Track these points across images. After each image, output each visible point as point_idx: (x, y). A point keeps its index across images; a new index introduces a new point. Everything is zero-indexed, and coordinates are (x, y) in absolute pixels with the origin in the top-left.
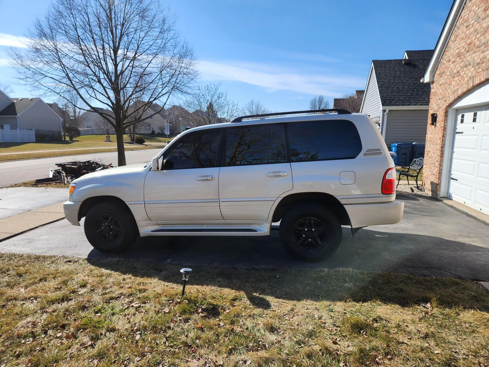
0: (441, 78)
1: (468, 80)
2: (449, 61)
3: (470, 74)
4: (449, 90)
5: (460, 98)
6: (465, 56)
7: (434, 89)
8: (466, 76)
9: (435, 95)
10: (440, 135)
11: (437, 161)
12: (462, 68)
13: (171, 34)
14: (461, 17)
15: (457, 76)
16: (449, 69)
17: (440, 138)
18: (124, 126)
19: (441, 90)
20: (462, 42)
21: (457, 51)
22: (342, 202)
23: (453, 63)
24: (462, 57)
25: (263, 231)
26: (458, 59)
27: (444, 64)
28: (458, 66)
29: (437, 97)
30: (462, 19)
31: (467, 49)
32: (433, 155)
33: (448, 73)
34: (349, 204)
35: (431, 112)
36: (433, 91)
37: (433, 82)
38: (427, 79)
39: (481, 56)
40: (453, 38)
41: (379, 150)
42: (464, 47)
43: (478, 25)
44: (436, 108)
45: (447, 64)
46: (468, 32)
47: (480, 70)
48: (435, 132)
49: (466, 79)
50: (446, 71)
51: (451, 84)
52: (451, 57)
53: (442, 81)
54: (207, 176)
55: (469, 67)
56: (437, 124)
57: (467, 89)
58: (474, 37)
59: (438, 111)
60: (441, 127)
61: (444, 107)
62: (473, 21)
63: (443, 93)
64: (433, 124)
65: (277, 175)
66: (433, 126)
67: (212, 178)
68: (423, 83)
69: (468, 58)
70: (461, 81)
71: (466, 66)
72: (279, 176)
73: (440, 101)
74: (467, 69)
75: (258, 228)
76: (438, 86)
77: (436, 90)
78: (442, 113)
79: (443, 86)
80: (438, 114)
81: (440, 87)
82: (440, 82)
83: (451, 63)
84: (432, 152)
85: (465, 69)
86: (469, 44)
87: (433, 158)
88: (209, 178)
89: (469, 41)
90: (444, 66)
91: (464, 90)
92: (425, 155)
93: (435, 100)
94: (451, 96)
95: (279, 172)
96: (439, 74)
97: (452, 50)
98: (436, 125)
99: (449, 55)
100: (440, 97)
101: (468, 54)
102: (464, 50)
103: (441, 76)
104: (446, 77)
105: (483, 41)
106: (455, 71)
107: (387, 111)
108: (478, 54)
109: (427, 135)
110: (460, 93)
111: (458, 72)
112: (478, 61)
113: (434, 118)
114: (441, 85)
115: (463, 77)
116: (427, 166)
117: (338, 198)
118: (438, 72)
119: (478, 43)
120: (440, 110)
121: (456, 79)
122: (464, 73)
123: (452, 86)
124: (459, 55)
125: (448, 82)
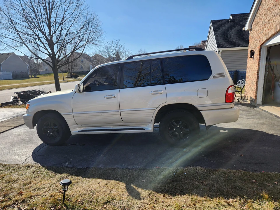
0: (257, 27)
1: (276, 26)
2: (262, 14)
3: (277, 21)
4: (262, 34)
5: (270, 38)
6: (273, 10)
7: (251, 34)
8: (274, 23)
9: (252, 38)
10: (257, 64)
11: (255, 81)
12: (271, 18)
13: (83, 6)
15: (268, 24)
16: (262, 20)
17: (256, 67)
18: (58, 67)
19: (256, 35)
21: (268, 7)
22: (199, 109)
23: (264, 15)
24: (272, 10)
25: (149, 129)
26: (268, 12)
27: (258, 16)
28: (269, 16)
29: (254, 39)
31: (275, 5)
32: (252, 77)
33: (261, 23)
34: (204, 110)
35: (250, 49)
36: (251, 35)
37: (251, 30)
38: (247, 28)
41: (223, 74)
42: (272, 4)
44: (253, 47)
45: (260, 17)
48: (253, 63)
49: (275, 25)
50: (260, 21)
51: (264, 30)
52: (263, 11)
53: (257, 28)
54: (111, 95)
56: (255, 57)
57: (275, 32)
59: (255, 48)
60: (257, 59)
61: (259, 45)
63: (258, 36)
64: (251, 57)
65: (157, 93)
66: (252, 59)
67: (115, 96)
68: (244, 31)
69: (276, 10)
70: (271, 27)
71: (274, 16)
72: (158, 93)
73: (256, 42)
74: (275, 18)
75: (145, 127)
76: (254, 32)
77: (253, 34)
78: (257, 49)
79: (258, 32)
80: (255, 50)
81: (256, 33)
82: (256, 29)
83: (263, 15)
84: (251, 76)
85: (274, 18)
86: (277, 1)
87: (252, 79)
88: (112, 96)
90: (259, 18)
91: (274, 33)
92: (246, 78)
93: (253, 41)
94: (264, 38)
95: (158, 91)
96: (255, 24)
97: (264, 6)
98: (253, 58)
99: (262, 10)
100: (256, 39)
101: (276, 7)
102: (273, 5)
103: (257, 25)
104: (260, 25)
106: (266, 20)
107: (221, 51)
109: (247, 65)
110: (270, 35)
111: (269, 21)
113: (252, 54)
114: (256, 31)
115: (272, 24)
116: (248, 85)
117: (197, 106)
120: (256, 48)
121: (267, 26)
122: (273, 21)
123: (265, 31)
124: (269, 9)
125: (262, 28)
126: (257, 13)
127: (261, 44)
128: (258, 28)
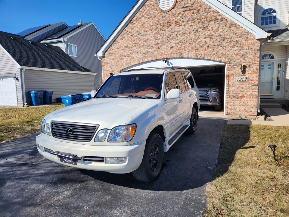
0: (112, 56)
1: (139, 59)
2: (118, 49)
3: (139, 57)
4: (122, 62)
5: (131, 66)
6: (133, 48)
8: (135, 57)
12: (131, 53)
14: (125, 30)
16: (119, 53)
19: (114, 62)
20: (128, 41)
21: (125, 45)
23: (122, 50)
24: (130, 48)
26: (127, 49)
28: (127, 52)
29: (110, 65)
30: (126, 31)
31: (134, 45)
37: (104, 57)
38: (100, 54)
39: (146, 50)
40: (119, 38)
42: (130, 44)
43: (141, 37)
45: (116, 50)
46: (132, 38)
47: (146, 56)
49: (136, 59)
50: (116, 53)
51: (123, 60)
52: (120, 47)
55: (138, 54)
57: (139, 63)
58: (139, 41)
61: (119, 70)
62: (136, 34)
68: (96, 57)
69: (136, 49)
71: (135, 53)
73: (113, 67)
79: (115, 60)
82: (112, 58)
83: (120, 50)
86: (135, 44)
89: (135, 42)
90: (113, 50)
94: (126, 65)
96: (109, 54)
97: (120, 44)
99: (117, 45)
100: (113, 65)
103: (112, 55)
104: (117, 56)
105: (146, 44)
106: (125, 54)
108: (143, 49)
110: (133, 64)
111: (128, 55)
112: (144, 52)
114: (112, 59)
115: (133, 57)
118: (107, 52)
119: (142, 44)
120: (115, 71)
121: (127, 58)
122: (133, 55)
123: (125, 61)
124: (127, 47)
125: (120, 58)
126: (111, 46)
127: (122, 69)
128: (115, 57)
